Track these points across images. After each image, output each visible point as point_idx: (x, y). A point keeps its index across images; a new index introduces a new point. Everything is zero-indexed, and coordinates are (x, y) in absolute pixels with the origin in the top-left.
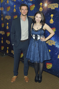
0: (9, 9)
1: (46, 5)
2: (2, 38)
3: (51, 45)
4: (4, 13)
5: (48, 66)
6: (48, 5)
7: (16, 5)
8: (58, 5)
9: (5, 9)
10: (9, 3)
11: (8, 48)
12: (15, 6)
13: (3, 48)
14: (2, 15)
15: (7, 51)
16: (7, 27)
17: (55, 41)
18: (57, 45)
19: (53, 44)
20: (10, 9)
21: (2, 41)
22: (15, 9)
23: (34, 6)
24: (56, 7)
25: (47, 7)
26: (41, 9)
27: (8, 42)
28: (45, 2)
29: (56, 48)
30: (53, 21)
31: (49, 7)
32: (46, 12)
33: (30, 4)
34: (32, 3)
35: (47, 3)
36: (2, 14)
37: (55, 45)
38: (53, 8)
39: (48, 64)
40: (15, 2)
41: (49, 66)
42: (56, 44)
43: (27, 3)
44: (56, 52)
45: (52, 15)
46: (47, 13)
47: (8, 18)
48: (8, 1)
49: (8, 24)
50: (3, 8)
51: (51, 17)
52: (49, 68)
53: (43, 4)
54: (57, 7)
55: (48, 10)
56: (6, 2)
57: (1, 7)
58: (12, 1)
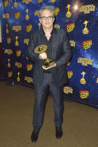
0: (18, 15)
1: (76, 7)
2: (9, 60)
3: (86, 65)
4: (11, 21)
6: (79, 7)
7: (29, 9)
8: (94, 7)
9: (12, 15)
10: (19, 6)
11: (19, 73)
12: (27, 11)
13: (10, 74)
14: (7, 25)
15: (18, 78)
16: (17, 42)
17: (92, 59)
18: (95, 65)
19: (89, 63)
20: (20, 15)
21: (9, 64)
22: (27, 16)
23: (58, 10)
24: (91, 10)
25: (78, 11)
26: (69, 14)
27: (18, 65)
28: (75, 2)
29: (94, 68)
30: (88, 31)
31: (80, 11)
32: (76, 19)
33: (52, 7)
34: (54, 5)
35: (78, 4)
36: (7, 23)
37: (91, 64)
38: (87, 12)
40: (28, 4)
41: (84, 95)
42: (93, 63)
44: (94, 74)
45: (86, 23)
46: (78, 20)
47: (17, 28)
48: (15, 3)
49: (17, 38)
53: (72, 6)
54: (94, 10)
55: (79, 15)
56: (13, 6)
57: (5, 13)
58: (22, 3)
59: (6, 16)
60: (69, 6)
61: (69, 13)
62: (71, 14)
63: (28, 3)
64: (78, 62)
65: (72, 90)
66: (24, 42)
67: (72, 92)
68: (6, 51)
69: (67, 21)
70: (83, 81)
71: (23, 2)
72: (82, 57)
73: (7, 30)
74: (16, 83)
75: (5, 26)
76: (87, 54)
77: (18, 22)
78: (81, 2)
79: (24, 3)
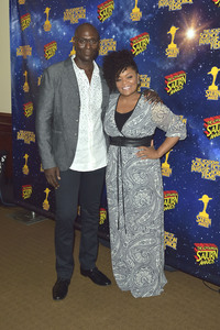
0: (52, 50)
1: (191, 33)
2: (26, 156)
3: (213, 178)
4: (35, 64)
5: (201, 254)
6: (198, 33)
9: (39, 51)
10: (54, 29)
13: (27, 192)
14: (26, 74)
15: (46, 202)
19: (219, 174)
20: (56, 51)
21: (26, 167)
22: (74, 52)
23: (146, 40)
25: (195, 43)
26: (172, 50)
28: (189, 22)
30: (218, 93)
31: (202, 42)
32: (190, 61)
33: (133, 33)
34: (137, 28)
35: (196, 28)
36: (27, 68)
38: (217, 45)
39: (200, 249)
40: (75, 24)
41: (207, 255)
43: (121, 29)
46: (194, 65)
48: (47, 22)
50: (29, 49)
51: (211, 76)
52: (205, 263)
53: (181, 29)
55: (198, 53)
56: (43, 28)
57: (23, 44)
58: (62, 23)
59: (25, 51)
60: (173, 30)
61: (172, 46)
62: (178, 51)
63: (76, 22)
64: (193, 169)
65: (175, 240)
67: (174, 247)
68: (21, 135)
69: (168, 66)
70: (204, 219)
71: (65, 19)
72: (203, 158)
73: (26, 84)
74: (41, 213)
75: (21, 75)
76: (215, 151)
78: (203, 21)
79: (68, 22)
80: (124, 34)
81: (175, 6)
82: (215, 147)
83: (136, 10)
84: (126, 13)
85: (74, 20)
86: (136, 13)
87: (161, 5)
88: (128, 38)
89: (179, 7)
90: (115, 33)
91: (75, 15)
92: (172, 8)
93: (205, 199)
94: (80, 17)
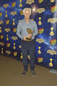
1: (34, 10)
3: (41, 43)
6: (36, 10)
8: (44, 9)
10: (1, 9)
11: (2, 49)
12: (6, 12)
15: (2, 51)
17: (44, 39)
18: (46, 42)
19: (42, 42)
22: (6, 15)
24: (43, 11)
25: (35, 12)
27: (2, 44)
28: (33, 7)
30: (41, 23)
31: (37, 12)
32: (34, 16)
33: (20, 10)
34: (21, 9)
35: (35, 8)
37: (44, 42)
39: (39, 59)
41: (41, 60)
42: (45, 41)
43: (18, 9)
44: (45, 48)
45: (40, 18)
49: (1, 28)
51: (39, 19)
54: (44, 11)
63: (7, 7)
64: (36, 41)
66: (5, 31)
70: (39, 52)
71: (4, 7)
72: (38, 38)
76: (41, 37)
77: (1, 19)
78: (37, 7)
79: (4, 8)
80: (18, 10)
81: (30, 3)
82: (41, 36)
83: (21, 4)
84: (19, 5)
85: (6, 7)
86: (21, 5)
87: (27, 3)
88: (19, 11)
89: (31, 4)
90: (16, 10)
91: (6, 6)
92: (29, 4)
93: (40, 48)
94: (7, 6)
